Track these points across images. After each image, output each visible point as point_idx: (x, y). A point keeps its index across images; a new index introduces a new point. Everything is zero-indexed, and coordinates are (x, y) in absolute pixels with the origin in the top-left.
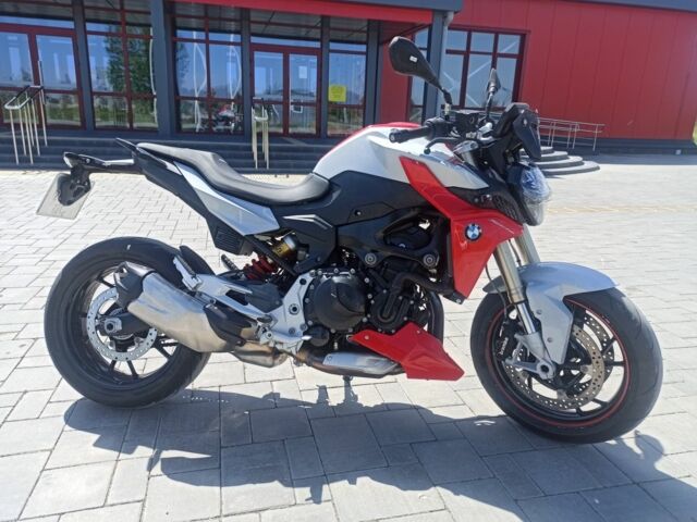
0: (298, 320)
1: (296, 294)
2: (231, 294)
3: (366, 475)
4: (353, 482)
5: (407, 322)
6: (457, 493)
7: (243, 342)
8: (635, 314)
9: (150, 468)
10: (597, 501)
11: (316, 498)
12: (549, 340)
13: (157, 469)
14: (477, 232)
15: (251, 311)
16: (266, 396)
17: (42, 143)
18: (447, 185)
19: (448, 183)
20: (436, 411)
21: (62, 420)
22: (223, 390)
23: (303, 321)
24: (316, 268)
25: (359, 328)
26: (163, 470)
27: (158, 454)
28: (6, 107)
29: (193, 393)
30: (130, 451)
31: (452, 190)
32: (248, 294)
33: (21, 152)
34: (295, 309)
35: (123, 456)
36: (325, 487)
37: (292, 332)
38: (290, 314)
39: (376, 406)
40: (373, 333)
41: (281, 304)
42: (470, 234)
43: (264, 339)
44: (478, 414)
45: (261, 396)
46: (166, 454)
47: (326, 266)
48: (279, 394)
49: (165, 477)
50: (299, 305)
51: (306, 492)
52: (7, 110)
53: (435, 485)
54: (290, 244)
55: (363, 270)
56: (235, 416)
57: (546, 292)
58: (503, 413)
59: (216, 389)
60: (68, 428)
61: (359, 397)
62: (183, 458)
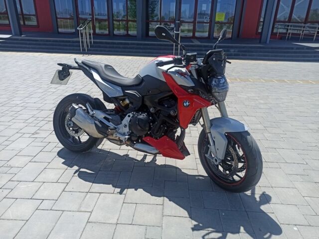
0: (127, 130)
1: (126, 120)
2: (105, 118)
3: (142, 188)
4: (136, 190)
5: (163, 136)
6: (170, 200)
7: (108, 135)
8: (250, 144)
9: (74, 173)
10: (224, 214)
11: (121, 193)
12: (218, 149)
13: (77, 174)
14: (188, 104)
15: (111, 125)
16: (124, 155)
17: (91, 42)
18: (179, 84)
19: (180, 83)
20: (183, 171)
21: (56, 154)
22: (111, 151)
23: (128, 130)
24: (134, 111)
25: (146, 135)
26: (78, 175)
27: (79, 169)
28: (78, 28)
29: (101, 150)
30: (71, 167)
31: (181, 86)
32: (110, 119)
33: (83, 46)
34: (126, 126)
35: (69, 168)
36: (126, 190)
37: (124, 134)
38: (124, 127)
39: (161, 165)
40: (151, 138)
41: (121, 123)
42: (185, 104)
43: (114, 136)
44: (200, 174)
45: (122, 155)
46: (82, 170)
47: (137, 111)
48: (129, 155)
49: (78, 177)
50: (128, 125)
51: (119, 190)
52: (78, 30)
53: (164, 196)
54: (127, 101)
55: (149, 114)
56: (110, 161)
57: (218, 130)
58: (207, 175)
59: (108, 150)
60: (57, 156)
61: (157, 161)
62: (86, 172)
